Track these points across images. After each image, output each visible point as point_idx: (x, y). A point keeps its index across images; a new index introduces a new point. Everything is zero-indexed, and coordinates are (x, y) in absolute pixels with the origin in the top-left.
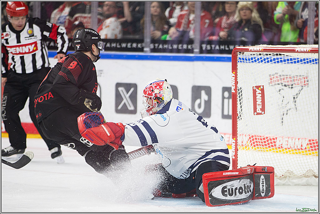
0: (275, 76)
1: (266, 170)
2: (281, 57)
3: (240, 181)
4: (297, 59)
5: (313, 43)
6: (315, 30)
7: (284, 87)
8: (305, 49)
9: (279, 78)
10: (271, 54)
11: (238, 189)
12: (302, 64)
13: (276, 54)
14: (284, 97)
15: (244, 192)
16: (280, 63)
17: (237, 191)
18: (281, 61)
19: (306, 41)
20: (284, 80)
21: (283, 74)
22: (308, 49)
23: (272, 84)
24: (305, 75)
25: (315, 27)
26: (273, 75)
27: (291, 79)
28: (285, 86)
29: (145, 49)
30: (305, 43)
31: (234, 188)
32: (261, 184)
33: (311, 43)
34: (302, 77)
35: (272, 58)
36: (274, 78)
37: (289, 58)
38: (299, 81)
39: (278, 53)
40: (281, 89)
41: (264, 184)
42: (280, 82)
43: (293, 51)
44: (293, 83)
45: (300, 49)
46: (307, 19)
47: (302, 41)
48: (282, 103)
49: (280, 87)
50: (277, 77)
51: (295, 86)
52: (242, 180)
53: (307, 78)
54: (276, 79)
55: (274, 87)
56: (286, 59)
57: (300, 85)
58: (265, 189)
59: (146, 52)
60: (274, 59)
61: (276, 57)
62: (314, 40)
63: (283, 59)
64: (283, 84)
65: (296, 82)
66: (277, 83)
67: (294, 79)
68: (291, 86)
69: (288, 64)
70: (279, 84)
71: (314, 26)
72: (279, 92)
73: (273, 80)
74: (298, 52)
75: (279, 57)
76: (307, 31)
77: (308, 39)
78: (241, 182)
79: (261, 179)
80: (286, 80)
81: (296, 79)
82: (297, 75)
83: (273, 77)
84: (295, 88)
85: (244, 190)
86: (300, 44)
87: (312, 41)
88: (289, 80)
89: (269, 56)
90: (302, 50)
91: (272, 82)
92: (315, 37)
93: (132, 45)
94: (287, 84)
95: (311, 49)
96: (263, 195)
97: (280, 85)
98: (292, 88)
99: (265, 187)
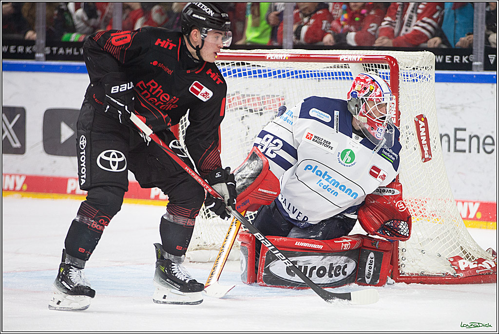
0: (235, 96)
1: (377, 246)
2: (244, 68)
3: (323, 258)
4: (268, 71)
5: (291, 47)
6: (295, 27)
7: (249, 113)
8: (281, 56)
9: (241, 100)
10: (229, 63)
11: (317, 269)
12: (275, 79)
13: (237, 63)
14: (248, 129)
15: (327, 274)
16: (243, 77)
17: (315, 271)
18: (245, 74)
19: (282, 43)
20: (248, 102)
21: (248, 93)
22: (285, 56)
23: (231, 109)
24: (281, 95)
25: (295, 23)
26: (232, 95)
27: (259, 101)
28: (251, 111)
29: (37, 55)
30: (280, 47)
31: (310, 267)
32: (367, 264)
33: (288, 46)
34: (276, 98)
35: (231, 70)
36: (234, 100)
37: (257, 69)
38: (272, 104)
39: (240, 62)
40: (244, 115)
41: (373, 266)
42: (243, 104)
43: (263, 58)
44: (262, 107)
45: (273, 55)
46: (282, 12)
47: (276, 44)
48: (246, 138)
49: (243, 112)
50: (238, 98)
51: (266, 111)
52: (329, 257)
53: (282, 99)
54: (237, 101)
55: (234, 112)
56: (252, 70)
57: (273, 109)
58: (372, 273)
59: (39, 59)
60: (234, 71)
61: (236, 68)
62: (294, 43)
63: (247, 71)
64: (248, 109)
65: (267, 105)
66: (238, 106)
67: (264, 100)
68: (259, 112)
69: (255, 78)
70: (241, 109)
71: (292, 22)
72: (241, 121)
73: (232, 103)
74: (270, 60)
75: (241, 67)
76: (282, 29)
77: (285, 41)
78: (324, 260)
79: (369, 257)
80: (252, 102)
81: (267, 101)
82: (268, 94)
83: (233, 98)
84: (266, 114)
85: (328, 271)
86: (273, 49)
87: (290, 44)
88: (257, 102)
89: (226, 66)
90: (277, 56)
91: (231, 106)
92: (294, 37)
93: (16, 49)
94: (253, 108)
95: (290, 56)
96: (368, 281)
97: (244, 110)
98: (261, 114)
99: (372, 270)
